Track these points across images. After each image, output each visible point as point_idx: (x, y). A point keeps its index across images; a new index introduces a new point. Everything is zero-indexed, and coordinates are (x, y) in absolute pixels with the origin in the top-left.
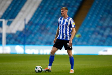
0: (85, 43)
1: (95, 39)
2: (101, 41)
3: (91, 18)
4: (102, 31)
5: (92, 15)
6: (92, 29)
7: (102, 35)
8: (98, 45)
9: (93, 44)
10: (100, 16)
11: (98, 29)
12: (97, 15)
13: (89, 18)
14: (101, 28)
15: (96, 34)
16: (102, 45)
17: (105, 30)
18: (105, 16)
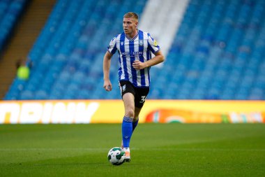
0: (42, 93)
1: (69, 82)
2: (82, 86)
3: (57, 28)
4: (85, 62)
5: (60, 21)
6: (61, 57)
7: (87, 71)
8: (75, 97)
9: (62, 97)
10: (81, 23)
11: (75, 57)
12: (73, 21)
13: (52, 29)
14: (84, 54)
15: (72, 68)
16: (86, 98)
17: (93, 58)
18: (92, 22)
